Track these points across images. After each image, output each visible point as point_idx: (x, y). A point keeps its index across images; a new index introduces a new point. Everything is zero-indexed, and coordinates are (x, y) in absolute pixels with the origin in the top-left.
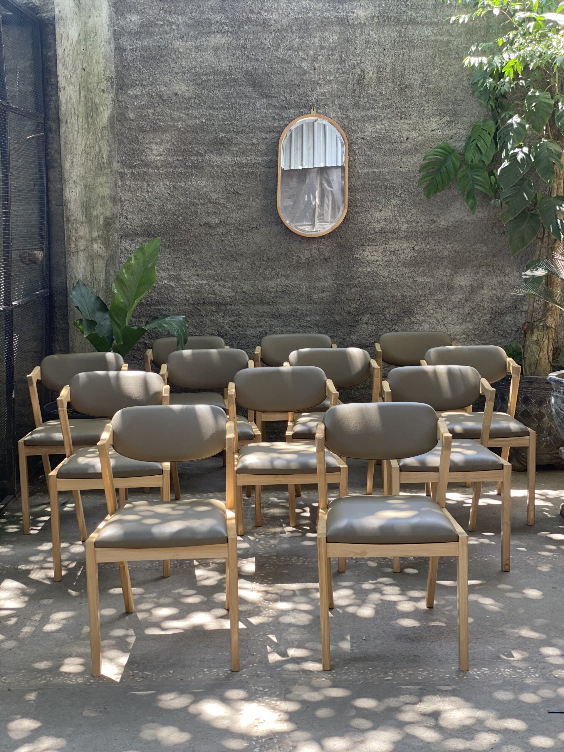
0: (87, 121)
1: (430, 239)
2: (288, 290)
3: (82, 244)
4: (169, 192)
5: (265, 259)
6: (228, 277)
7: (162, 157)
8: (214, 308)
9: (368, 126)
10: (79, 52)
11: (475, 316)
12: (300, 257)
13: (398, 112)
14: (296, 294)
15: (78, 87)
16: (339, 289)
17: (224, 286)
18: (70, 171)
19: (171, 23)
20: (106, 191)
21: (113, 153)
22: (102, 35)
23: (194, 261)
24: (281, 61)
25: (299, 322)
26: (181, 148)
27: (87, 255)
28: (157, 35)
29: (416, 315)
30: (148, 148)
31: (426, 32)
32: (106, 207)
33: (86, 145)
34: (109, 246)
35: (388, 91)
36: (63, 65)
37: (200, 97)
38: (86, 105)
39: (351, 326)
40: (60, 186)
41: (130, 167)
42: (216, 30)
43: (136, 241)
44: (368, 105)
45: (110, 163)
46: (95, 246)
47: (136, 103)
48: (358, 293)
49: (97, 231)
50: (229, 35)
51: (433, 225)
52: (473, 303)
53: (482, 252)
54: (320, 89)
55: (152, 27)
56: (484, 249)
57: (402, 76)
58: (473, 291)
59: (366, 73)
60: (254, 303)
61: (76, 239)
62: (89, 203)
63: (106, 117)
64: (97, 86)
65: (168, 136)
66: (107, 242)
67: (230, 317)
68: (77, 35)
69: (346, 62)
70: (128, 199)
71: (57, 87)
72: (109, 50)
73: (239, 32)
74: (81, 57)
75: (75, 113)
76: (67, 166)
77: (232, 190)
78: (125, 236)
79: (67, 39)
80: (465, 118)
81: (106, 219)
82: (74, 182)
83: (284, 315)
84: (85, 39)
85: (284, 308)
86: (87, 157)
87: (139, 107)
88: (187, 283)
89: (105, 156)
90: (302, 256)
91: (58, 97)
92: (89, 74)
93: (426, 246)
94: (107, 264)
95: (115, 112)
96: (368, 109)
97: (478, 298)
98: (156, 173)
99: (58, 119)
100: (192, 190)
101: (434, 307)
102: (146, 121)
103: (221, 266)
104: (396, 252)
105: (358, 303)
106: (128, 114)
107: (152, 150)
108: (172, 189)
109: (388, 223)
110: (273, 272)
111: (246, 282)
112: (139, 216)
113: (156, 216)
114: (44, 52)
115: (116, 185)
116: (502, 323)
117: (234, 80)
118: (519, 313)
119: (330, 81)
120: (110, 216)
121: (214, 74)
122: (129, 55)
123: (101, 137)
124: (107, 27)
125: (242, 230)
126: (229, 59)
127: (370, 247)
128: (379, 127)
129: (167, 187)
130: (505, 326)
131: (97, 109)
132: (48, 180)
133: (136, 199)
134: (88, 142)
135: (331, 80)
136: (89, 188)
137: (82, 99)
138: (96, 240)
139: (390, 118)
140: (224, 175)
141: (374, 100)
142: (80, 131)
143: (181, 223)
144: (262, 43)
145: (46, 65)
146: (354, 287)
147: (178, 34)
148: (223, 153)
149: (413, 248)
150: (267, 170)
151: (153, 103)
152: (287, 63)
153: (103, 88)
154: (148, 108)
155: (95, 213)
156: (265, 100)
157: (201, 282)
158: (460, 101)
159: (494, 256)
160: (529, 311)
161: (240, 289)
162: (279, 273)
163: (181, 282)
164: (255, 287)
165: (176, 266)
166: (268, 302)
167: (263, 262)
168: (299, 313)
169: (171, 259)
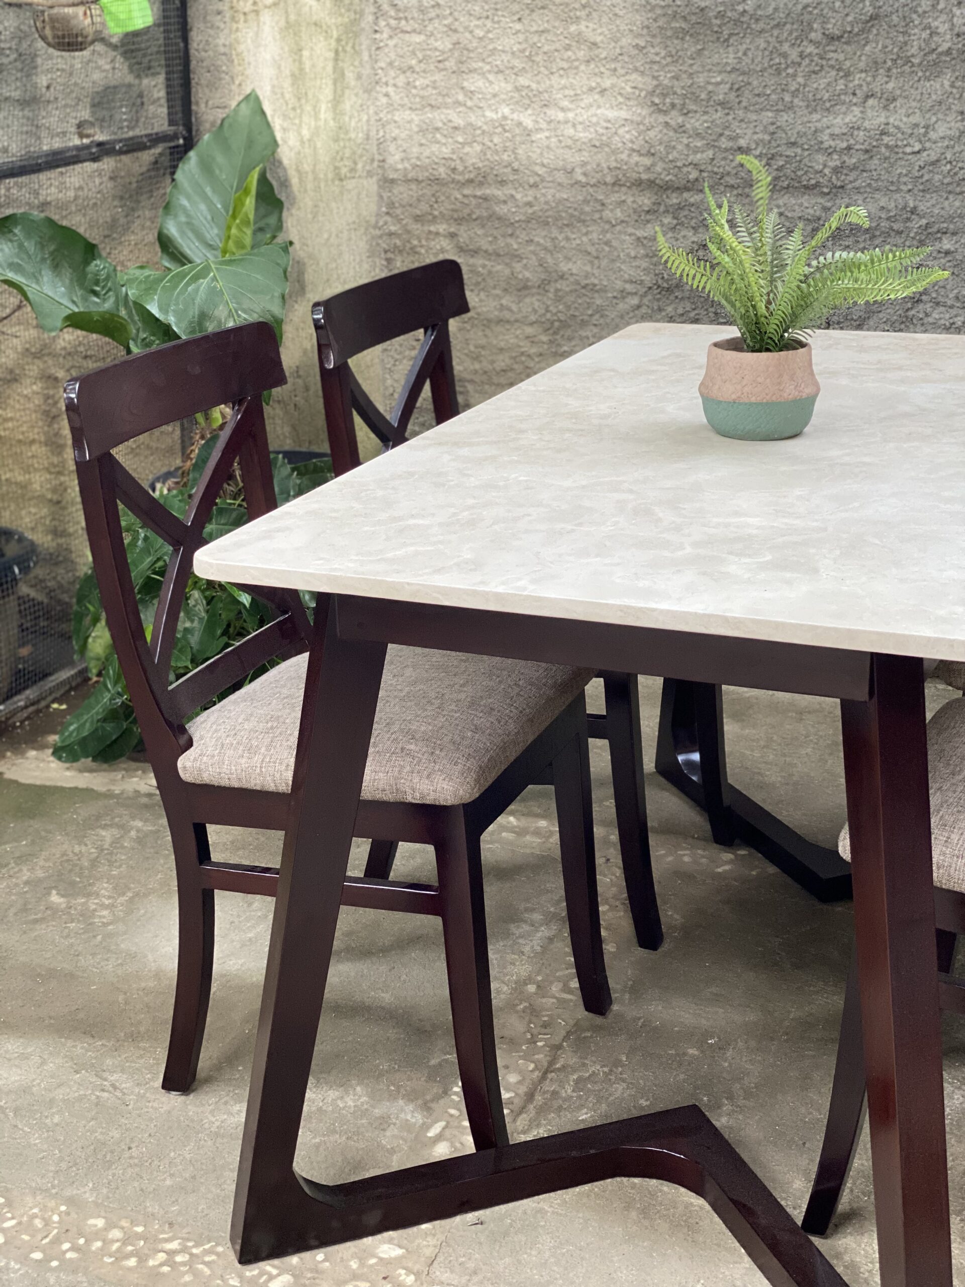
2: (887, 146)
5: (817, 35)
8: (646, 200)
14: (912, 158)
17: (680, 129)
23: (594, 45)
27: (282, 23)
88: (571, 115)
94: (337, 52)
110: (841, 86)
111: (754, 117)
157: (611, 114)
161: (730, 138)
162: (860, 86)
163: (552, 113)
164: (780, 134)
165: (538, 59)
166: (817, 185)
167: (810, 49)
168: (917, 223)
169: (521, 37)
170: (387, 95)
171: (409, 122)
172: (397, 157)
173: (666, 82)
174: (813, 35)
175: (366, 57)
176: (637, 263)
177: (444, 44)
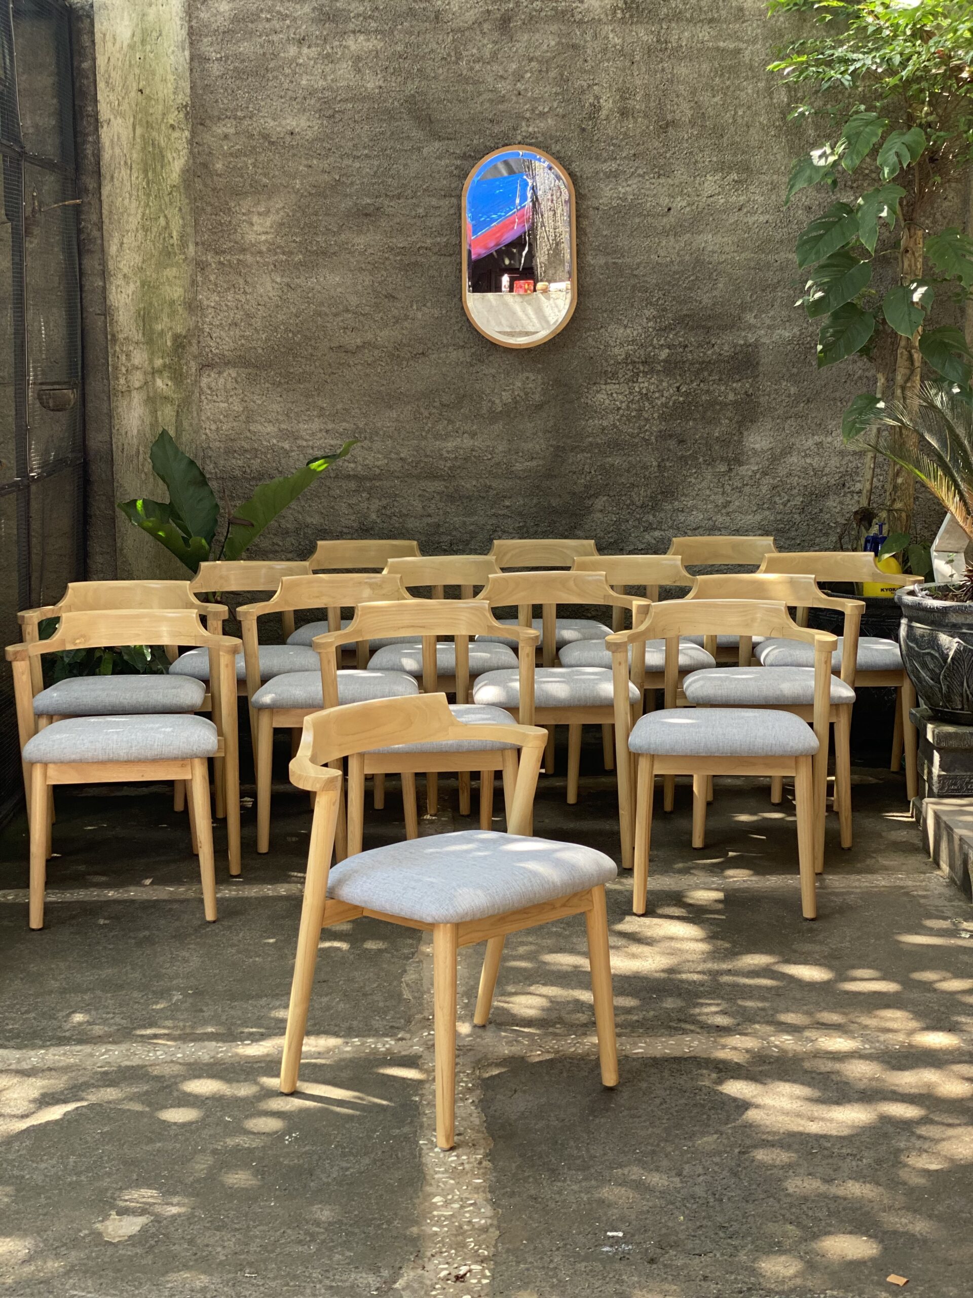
0: (146, 175)
1: (706, 374)
2: (475, 456)
3: (137, 379)
4: (280, 293)
5: (437, 404)
6: (377, 434)
7: (269, 237)
8: (353, 485)
9: (605, 189)
10: (133, 62)
11: (777, 499)
12: (493, 403)
13: (654, 165)
14: (487, 462)
15: (132, 119)
16: (557, 456)
17: (370, 449)
18: (118, 259)
19: (284, 17)
20: (176, 292)
21: (188, 230)
22: (171, 35)
23: (322, 408)
24: (462, 79)
25: (492, 508)
26: (298, 221)
27: (145, 397)
28: (260, 36)
29: (683, 498)
30: (244, 221)
31: (700, 35)
32: (177, 317)
33: (144, 214)
34: (182, 381)
35: (638, 130)
36: (107, 82)
37: (333, 139)
38: (144, 149)
39: (577, 515)
40: (101, 284)
41: (217, 253)
42: (357, 29)
43: (225, 374)
44: (605, 155)
45: (183, 245)
46: (159, 383)
47: (226, 148)
48: (588, 461)
49: (162, 358)
50: (379, 37)
51: (709, 352)
52: (774, 478)
53: (789, 396)
54: (528, 126)
55: (252, 22)
56: (793, 390)
57: (661, 106)
58: (775, 459)
59: (601, 101)
60: (418, 477)
61: (127, 371)
62: (149, 312)
63: (178, 170)
64: (163, 119)
65: (278, 203)
66: (178, 377)
67: (380, 500)
68: (129, 34)
69: (570, 84)
70: (212, 304)
71: (97, 120)
72: (182, 59)
73: (396, 33)
74: (137, 71)
75: (126, 163)
76: (113, 249)
77: (384, 292)
78: (206, 366)
79: (112, 40)
80: (763, 176)
81: (176, 337)
82: (125, 276)
83: (467, 498)
84: (143, 42)
85: (468, 486)
86: (146, 235)
87: (231, 154)
88: (311, 443)
89: (175, 234)
90: (497, 401)
91: (98, 137)
92: (149, 98)
93: (699, 385)
94: (178, 412)
95: (191, 161)
96: (605, 161)
97: (782, 471)
98: (258, 262)
99: (98, 173)
100: (319, 292)
101: (712, 485)
102: (242, 177)
103: (365, 415)
104: (650, 394)
105: (588, 478)
106: (214, 165)
107: (252, 224)
108: (285, 287)
109: (636, 348)
110: (450, 428)
111: (406, 443)
112: (232, 333)
113: (258, 333)
114: (75, 64)
115: (194, 283)
116: (821, 511)
117: (387, 111)
118: (849, 495)
119: (542, 115)
120: (184, 333)
121: (352, 99)
122: (216, 69)
123: (168, 203)
124: (179, 22)
125: (398, 356)
126: (379, 76)
127: (608, 387)
128: (623, 191)
129: (277, 286)
130: (827, 517)
131: (163, 157)
132: (81, 274)
133: (226, 305)
134: (147, 212)
135: (544, 114)
136: (149, 286)
137: (139, 140)
138: (160, 372)
139: (639, 175)
140: (370, 267)
141: (614, 145)
142: (134, 193)
143: (299, 344)
144: (432, 51)
145: (77, 85)
146: (583, 451)
147: (294, 34)
148: (368, 230)
149: (678, 388)
150: (443, 259)
151: (254, 148)
152: (474, 83)
153: (171, 122)
154: (245, 155)
155: (159, 327)
156: (437, 144)
157: (332, 442)
158: (754, 148)
159: (808, 401)
160: (865, 491)
161: (397, 454)
162: (459, 428)
163: (300, 442)
164: (421, 451)
165: (292, 415)
166: (442, 476)
167: (434, 411)
168: (492, 493)
169: (282, 405)
170: (206, 434)
171: (219, 448)
172: (211, 466)
173: (361, 426)
174: (435, 404)
175: (195, 414)
176: (349, 517)
177: (238, 407)
